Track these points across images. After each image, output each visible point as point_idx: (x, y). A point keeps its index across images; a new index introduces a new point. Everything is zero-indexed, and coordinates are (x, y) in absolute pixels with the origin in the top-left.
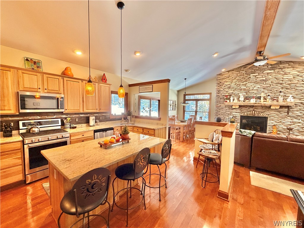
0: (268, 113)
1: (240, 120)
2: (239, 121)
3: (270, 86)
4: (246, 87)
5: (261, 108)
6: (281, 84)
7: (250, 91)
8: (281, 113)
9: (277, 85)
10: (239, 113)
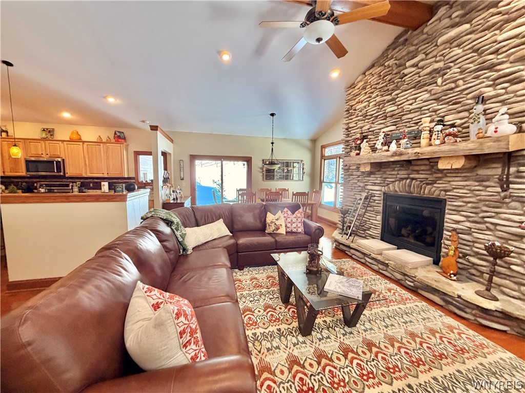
0: (448, 186)
1: (382, 205)
2: (381, 209)
3: (457, 86)
4: (396, 108)
5: (428, 167)
6: (491, 68)
7: (404, 118)
8: (485, 183)
9: (477, 78)
10: (379, 184)
